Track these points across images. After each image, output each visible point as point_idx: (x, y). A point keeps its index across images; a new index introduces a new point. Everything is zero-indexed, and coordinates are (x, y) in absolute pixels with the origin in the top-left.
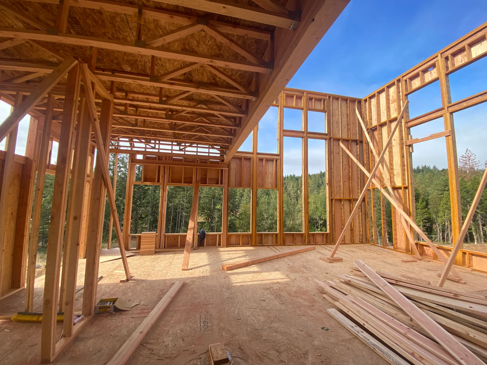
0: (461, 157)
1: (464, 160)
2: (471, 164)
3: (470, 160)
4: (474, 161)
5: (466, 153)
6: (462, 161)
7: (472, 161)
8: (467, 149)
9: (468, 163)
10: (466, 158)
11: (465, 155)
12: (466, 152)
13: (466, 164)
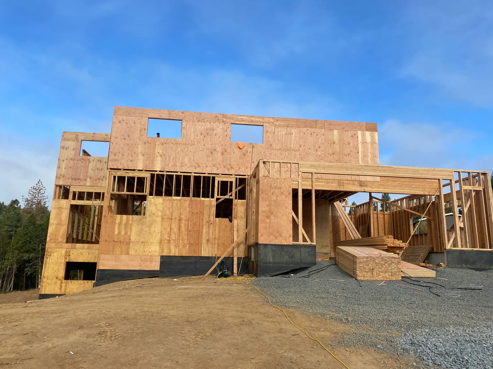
0: (31, 188)
1: (34, 193)
2: (39, 198)
3: (40, 194)
4: (44, 195)
5: (37, 185)
6: (32, 193)
7: (41, 196)
8: (40, 180)
9: (37, 196)
10: (36, 190)
11: (36, 186)
12: (37, 183)
13: (35, 197)
